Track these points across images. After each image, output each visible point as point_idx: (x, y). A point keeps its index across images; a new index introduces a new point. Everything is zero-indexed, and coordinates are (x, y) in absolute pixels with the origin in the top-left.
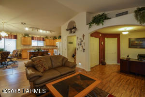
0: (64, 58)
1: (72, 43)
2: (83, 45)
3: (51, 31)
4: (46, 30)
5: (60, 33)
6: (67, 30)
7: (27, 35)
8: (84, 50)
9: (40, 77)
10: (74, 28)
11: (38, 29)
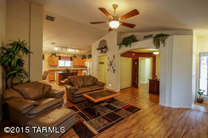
0: (94, 78)
1: (103, 63)
2: (113, 65)
3: (80, 49)
4: (75, 49)
5: (91, 52)
6: (98, 49)
7: (54, 54)
8: (114, 70)
9: (76, 90)
10: (106, 47)
11: (66, 48)
